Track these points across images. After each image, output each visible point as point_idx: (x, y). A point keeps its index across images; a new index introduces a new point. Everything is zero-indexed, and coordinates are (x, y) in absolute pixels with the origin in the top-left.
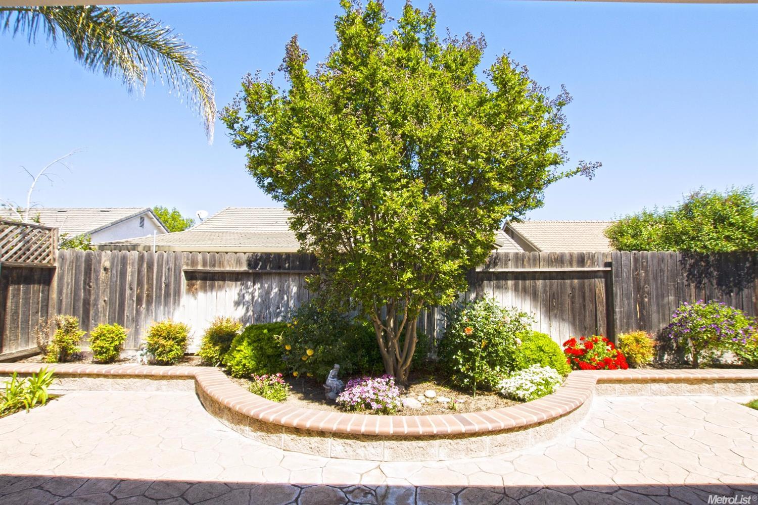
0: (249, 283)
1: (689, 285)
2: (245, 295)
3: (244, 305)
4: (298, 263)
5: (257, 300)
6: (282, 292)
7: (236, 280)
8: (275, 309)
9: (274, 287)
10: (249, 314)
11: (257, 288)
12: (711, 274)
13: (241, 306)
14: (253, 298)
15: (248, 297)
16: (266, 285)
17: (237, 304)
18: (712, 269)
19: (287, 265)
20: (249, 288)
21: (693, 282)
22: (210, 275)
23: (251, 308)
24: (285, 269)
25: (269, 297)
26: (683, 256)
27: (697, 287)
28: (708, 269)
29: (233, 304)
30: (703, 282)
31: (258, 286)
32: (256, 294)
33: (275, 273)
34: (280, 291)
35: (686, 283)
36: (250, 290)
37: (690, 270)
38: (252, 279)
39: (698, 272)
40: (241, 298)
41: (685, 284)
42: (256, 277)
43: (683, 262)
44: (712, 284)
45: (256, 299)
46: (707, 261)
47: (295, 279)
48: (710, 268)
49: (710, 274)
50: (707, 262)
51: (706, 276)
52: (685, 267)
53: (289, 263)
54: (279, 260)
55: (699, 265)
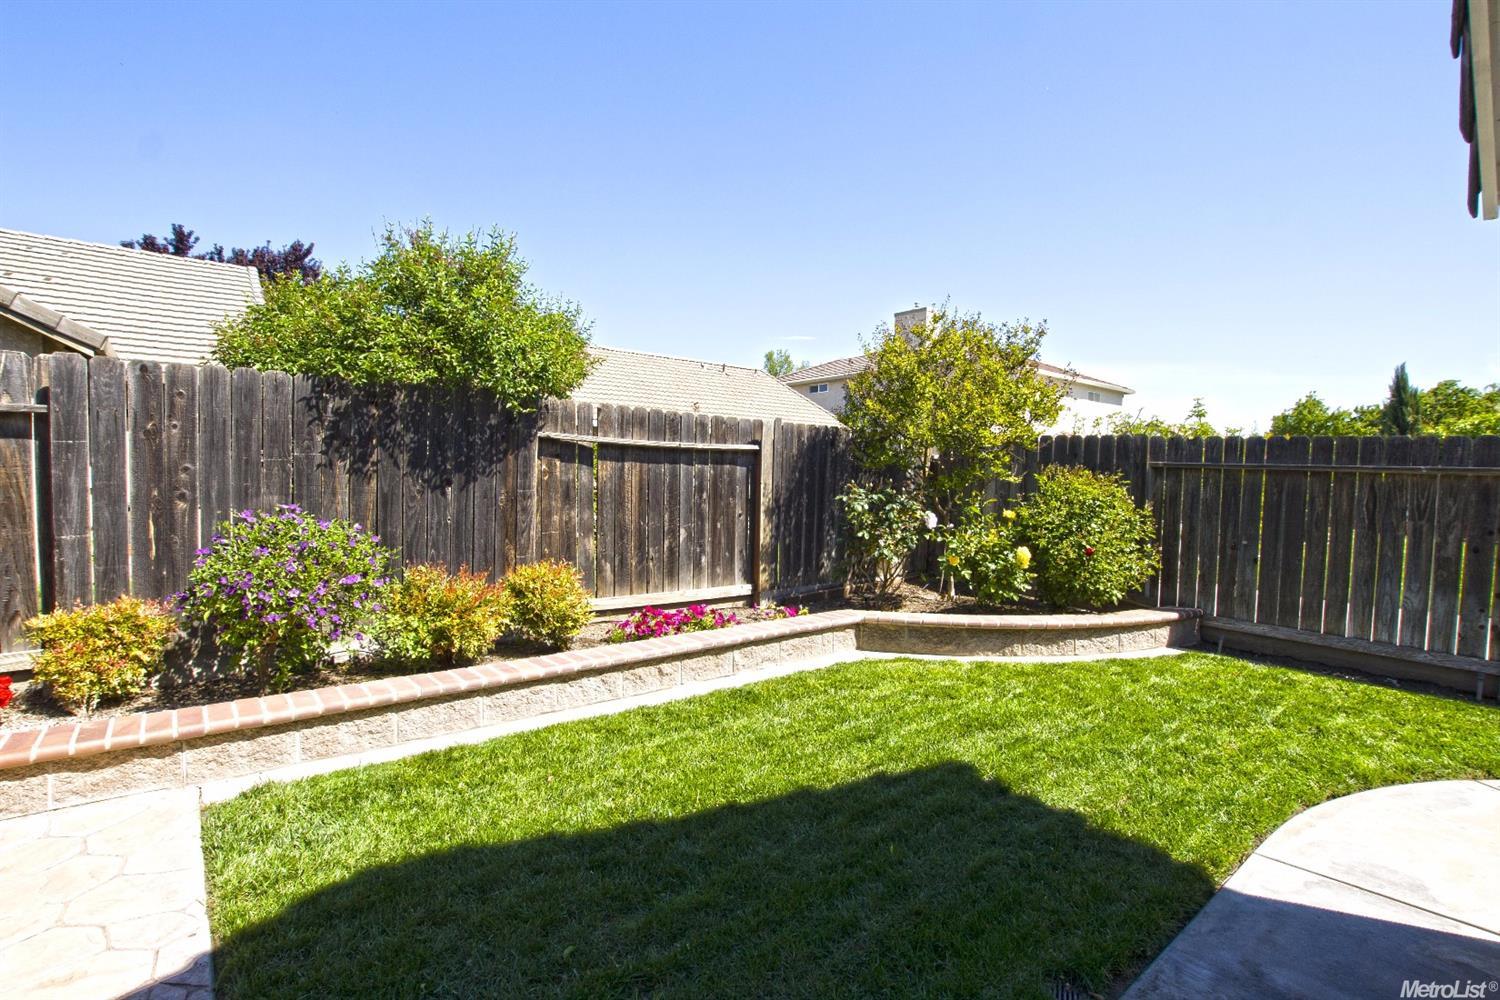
1: (331, 465)
12: (395, 439)
18: (399, 427)
21: (343, 458)
26: (314, 386)
27: (352, 471)
28: (389, 425)
30: (374, 458)
35: (318, 458)
37: (334, 425)
39: (358, 432)
41: (317, 462)
43: (313, 404)
44: (396, 464)
46: (387, 403)
48: (394, 422)
49: (393, 440)
50: (389, 409)
51: (381, 444)
52: (320, 418)
55: (362, 415)
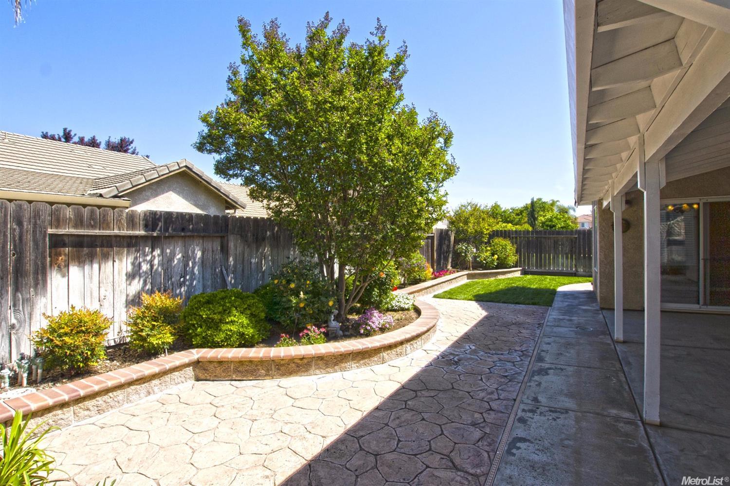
0: (147, 248)
2: (143, 264)
3: (140, 277)
4: (202, 225)
5: (157, 269)
6: (186, 258)
7: (129, 246)
8: (179, 278)
9: (177, 252)
10: (147, 287)
11: (156, 255)
13: (137, 280)
14: (152, 266)
15: (145, 267)
16: (168, 251)
17: (131, 276)
19: (191, 227)
20: (147, 255)
22: (89, 239)
23: (149, 280)
24: (189, 231)
25: (171, 265)
29: (124, 278)
31: (157, 252)
32: (156, 262)
33: (179, 237)
34: (183, 257)
36: (148, 258)
38: (150, 243)
40: (137, 268)
42: (154, 242)
45: (155, 267)
47: (199, 243)
53: (192, 224)
54: (182, 221)
